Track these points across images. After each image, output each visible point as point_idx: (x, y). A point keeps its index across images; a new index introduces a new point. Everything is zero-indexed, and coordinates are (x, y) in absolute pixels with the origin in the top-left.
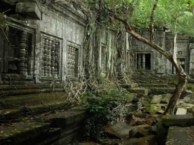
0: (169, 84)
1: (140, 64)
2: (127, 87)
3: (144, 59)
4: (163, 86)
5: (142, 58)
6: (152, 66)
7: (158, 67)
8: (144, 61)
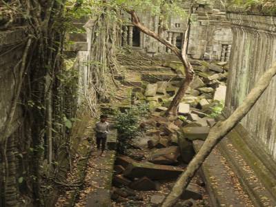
0: (162, 66)
1: (125, 39)
2: (120, 78)
3: (131, 32)
4: (156, 70)
5: (128, 32)
6: (141, 42)
7: (149, 44)
8: (131, 35)
